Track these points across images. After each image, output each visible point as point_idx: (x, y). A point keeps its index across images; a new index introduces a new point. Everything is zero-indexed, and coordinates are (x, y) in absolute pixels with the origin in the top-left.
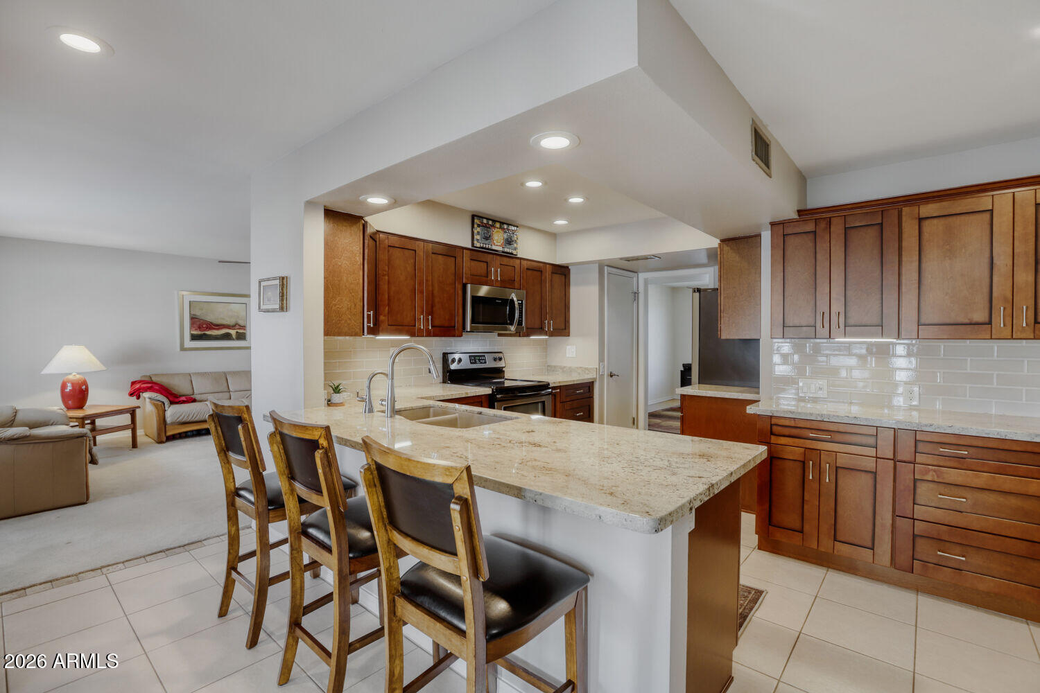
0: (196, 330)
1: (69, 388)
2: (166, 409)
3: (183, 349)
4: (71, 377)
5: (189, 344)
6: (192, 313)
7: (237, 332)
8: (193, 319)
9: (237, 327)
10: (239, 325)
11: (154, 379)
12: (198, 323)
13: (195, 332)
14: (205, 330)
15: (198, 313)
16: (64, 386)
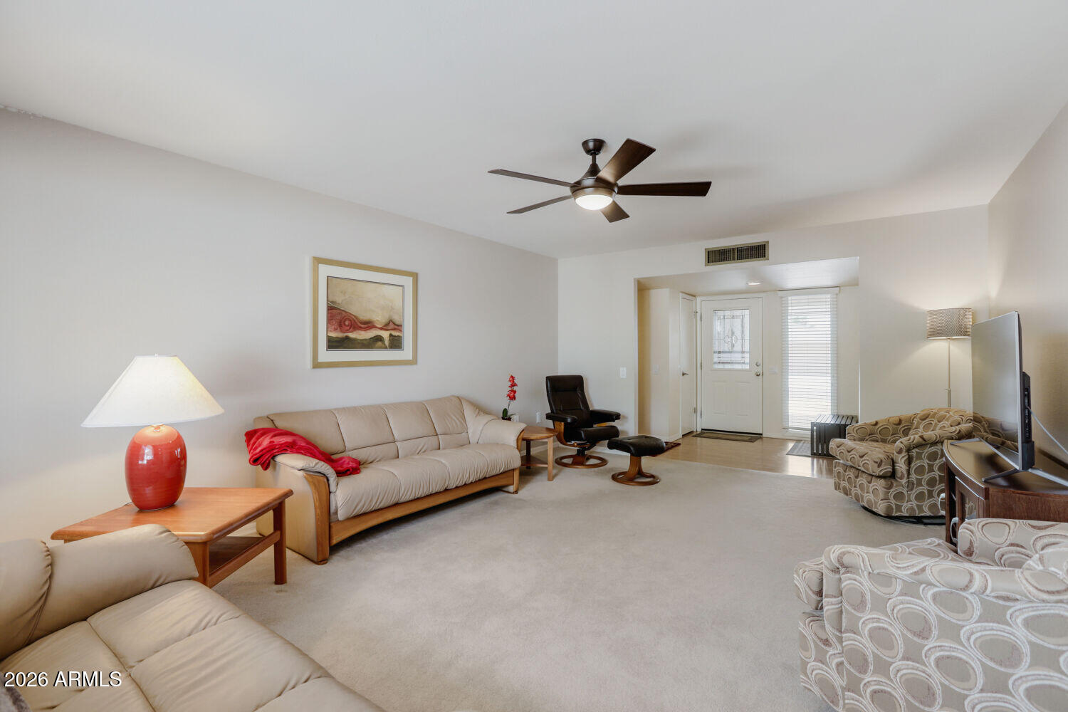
0: (335, 329)
1: (148, 455)
2: (333, 488)
3: (317, 365)
4: (150, 433)
5: (326, 355)
6: (330, 299)
7: (391, 335)
8: (332, 309)
9: (391, 326)
10: (394, 324)
11: (281, 424)
12: (338, 317)
13: (333, 334)
14: (347, 331)
15: (339, 299)
16: (134, 453)
